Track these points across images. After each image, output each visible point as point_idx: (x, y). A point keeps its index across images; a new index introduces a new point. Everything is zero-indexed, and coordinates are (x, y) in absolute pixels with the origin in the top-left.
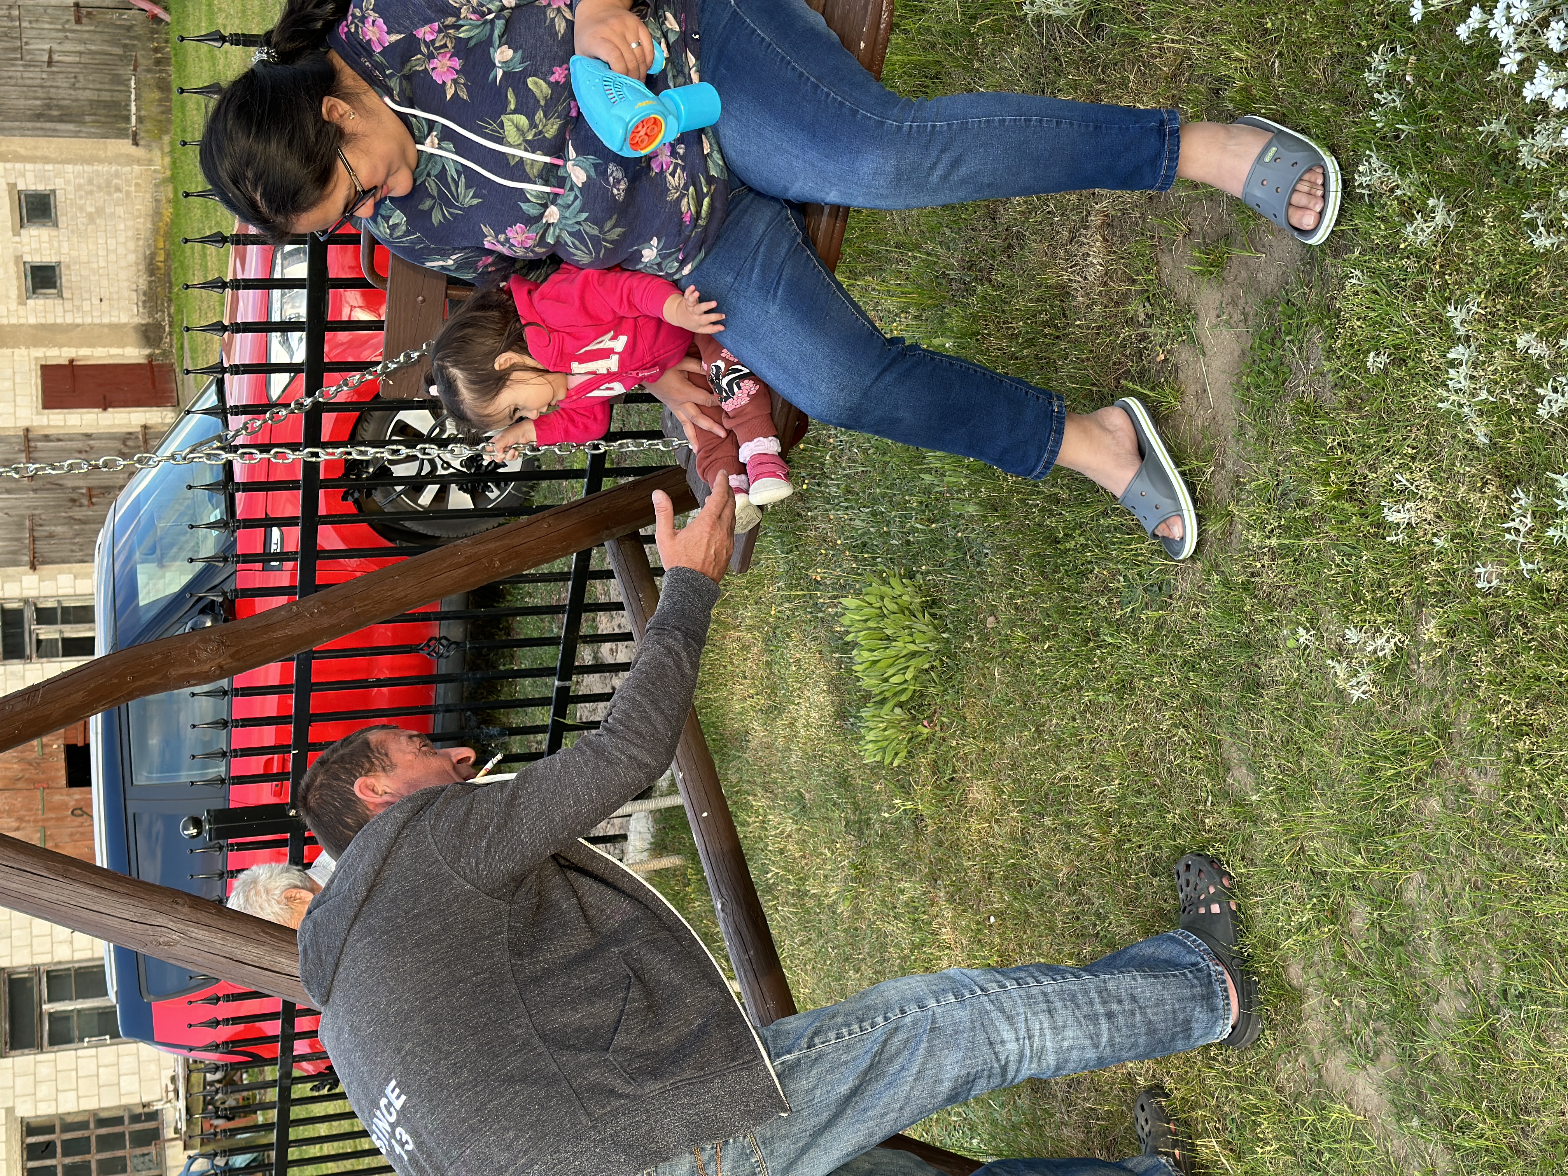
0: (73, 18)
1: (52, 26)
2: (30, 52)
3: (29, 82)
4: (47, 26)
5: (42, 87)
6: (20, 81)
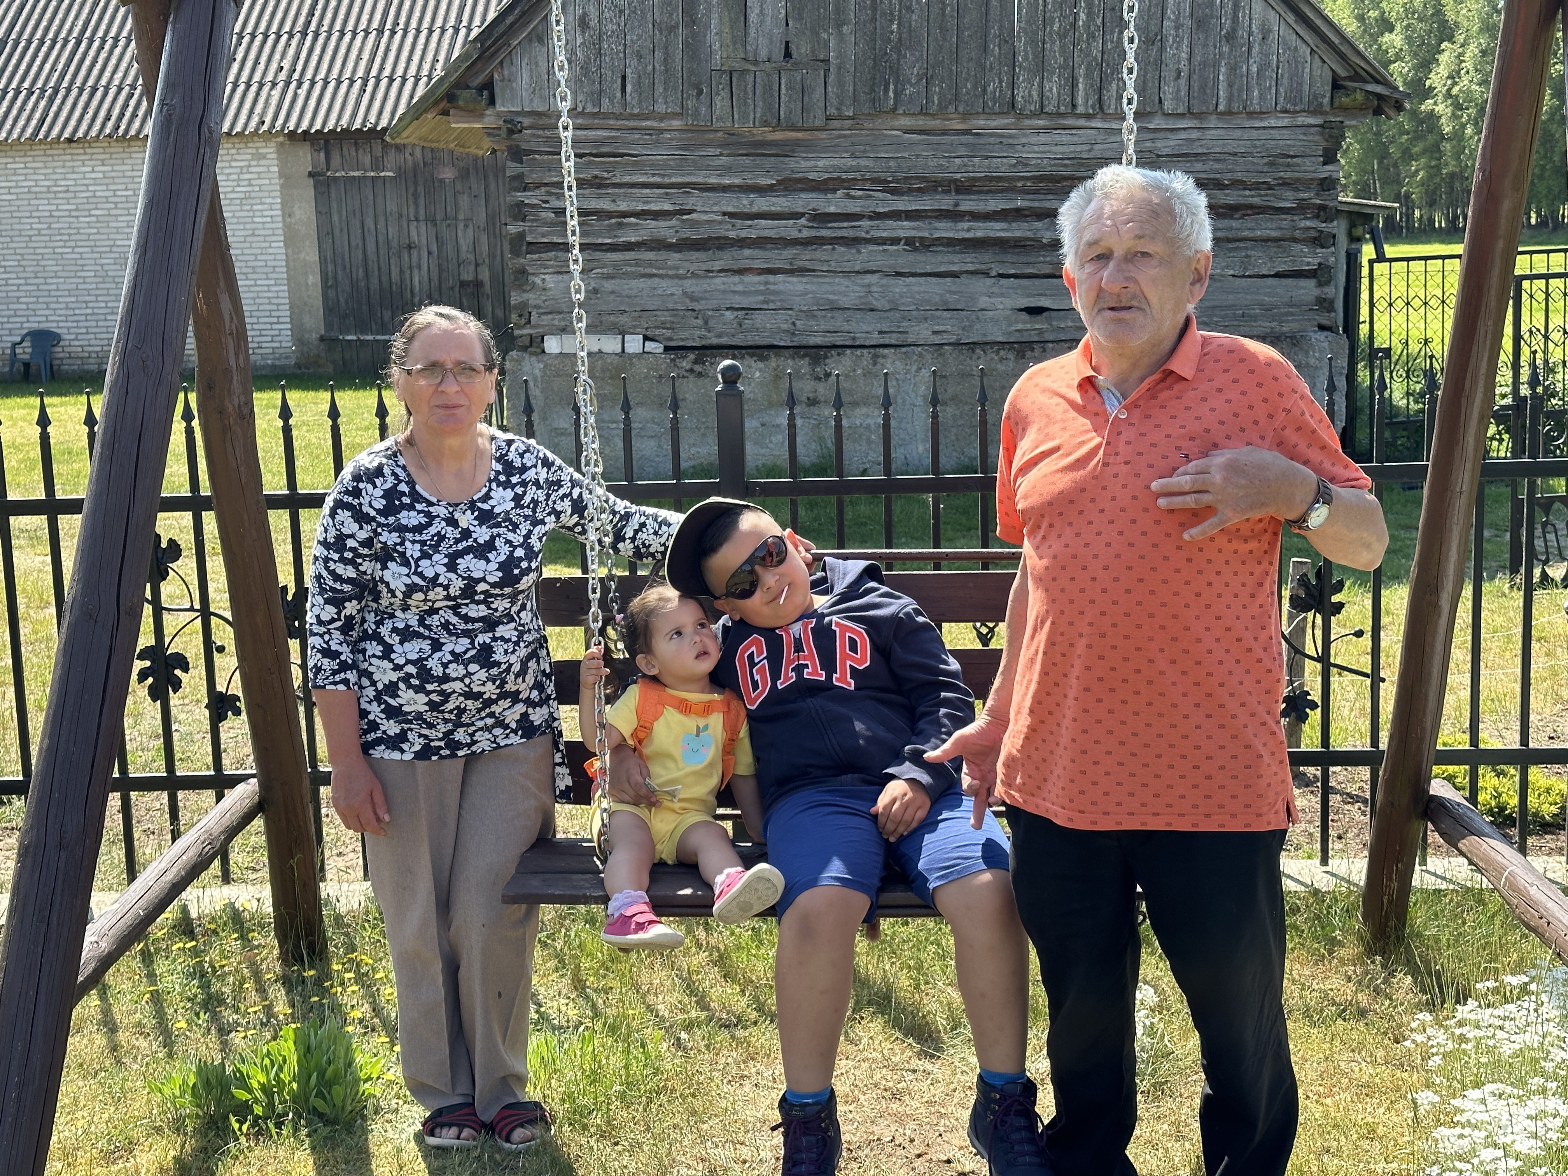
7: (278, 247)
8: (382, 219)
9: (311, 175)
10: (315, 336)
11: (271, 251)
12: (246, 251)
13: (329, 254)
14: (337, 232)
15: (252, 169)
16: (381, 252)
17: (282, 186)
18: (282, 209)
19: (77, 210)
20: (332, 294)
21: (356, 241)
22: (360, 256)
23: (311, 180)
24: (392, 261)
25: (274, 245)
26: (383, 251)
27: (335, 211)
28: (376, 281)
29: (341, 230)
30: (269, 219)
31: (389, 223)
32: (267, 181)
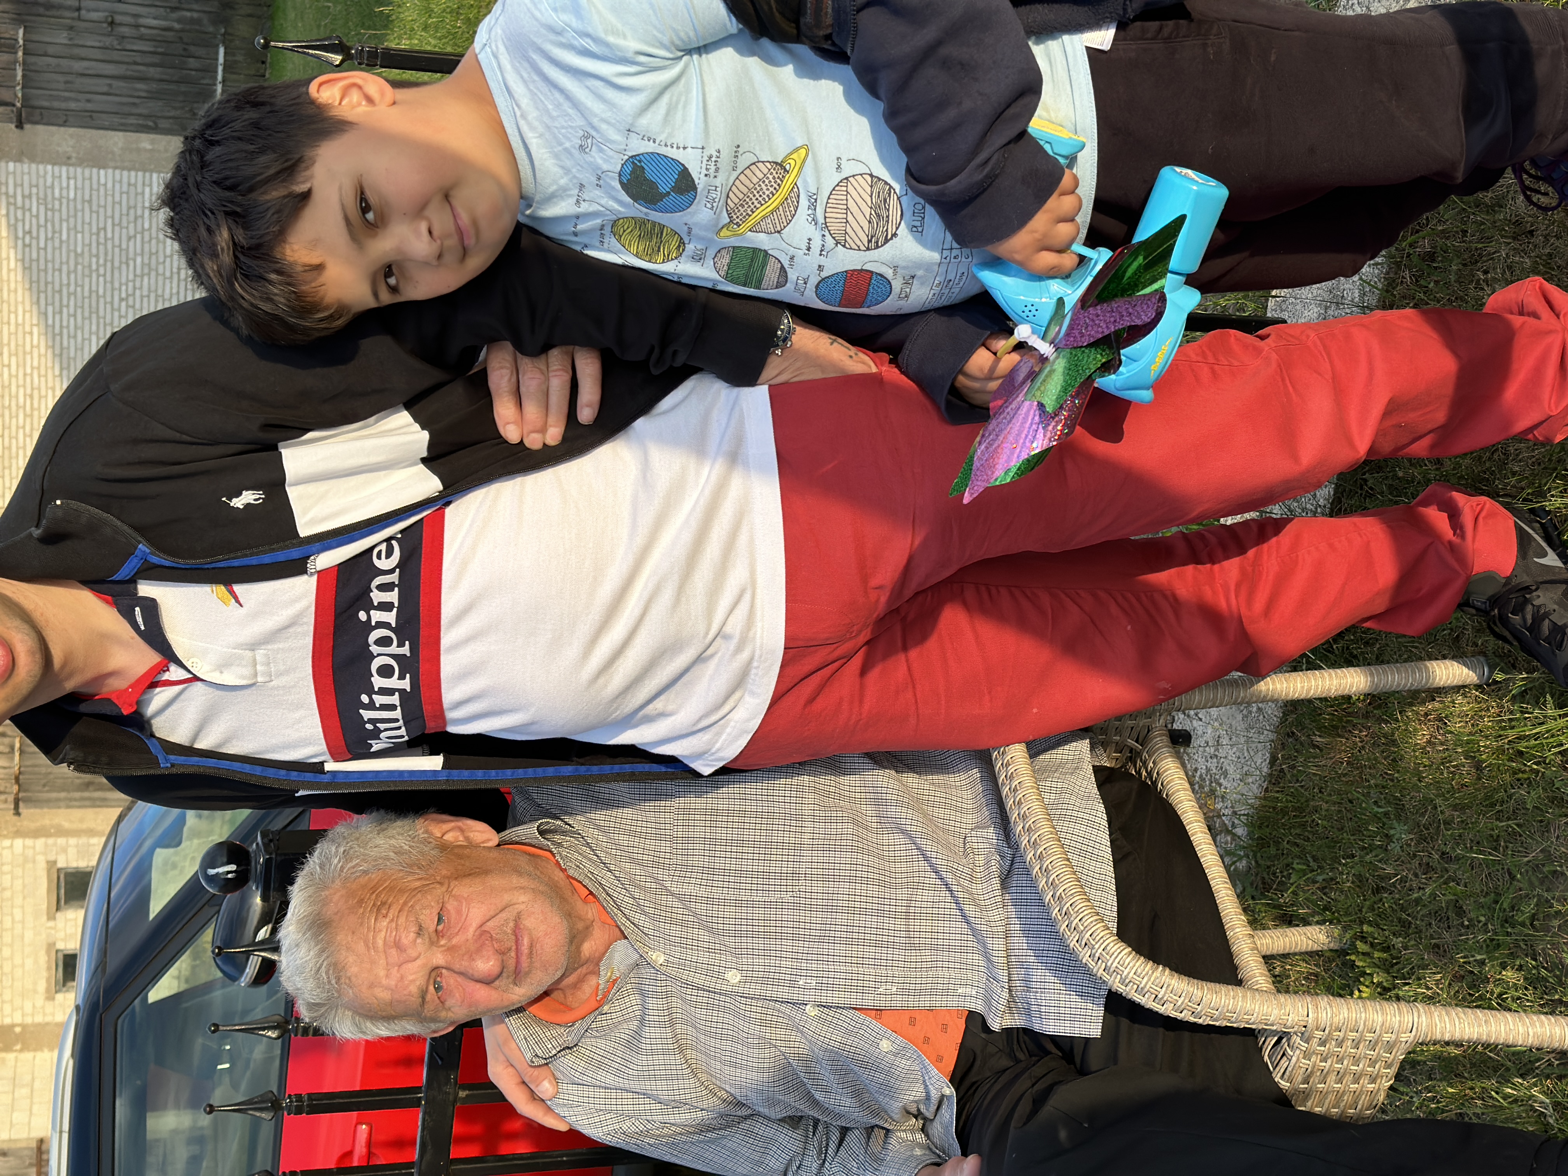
7: (105, 176)
8: (77, 51)
9: (20, 126)
11: (110, 185)
12: (109, 213)
13: (116, 120)
14: (89, 106)
15: (11, 191)
16: (118, 58)
17: (33, 159)
18: (61, 164)
20: (164, 124)
21: (101, 85)
22: (121, 84)
23: (27, 127)
24: (129, 47)
25: (102, 181)
26: (116, 55)
27: (63, 105)
28: (151, 69)
29: (88, 101)
30: (72, 182)
31: (81, 43)
32: (26, 177)
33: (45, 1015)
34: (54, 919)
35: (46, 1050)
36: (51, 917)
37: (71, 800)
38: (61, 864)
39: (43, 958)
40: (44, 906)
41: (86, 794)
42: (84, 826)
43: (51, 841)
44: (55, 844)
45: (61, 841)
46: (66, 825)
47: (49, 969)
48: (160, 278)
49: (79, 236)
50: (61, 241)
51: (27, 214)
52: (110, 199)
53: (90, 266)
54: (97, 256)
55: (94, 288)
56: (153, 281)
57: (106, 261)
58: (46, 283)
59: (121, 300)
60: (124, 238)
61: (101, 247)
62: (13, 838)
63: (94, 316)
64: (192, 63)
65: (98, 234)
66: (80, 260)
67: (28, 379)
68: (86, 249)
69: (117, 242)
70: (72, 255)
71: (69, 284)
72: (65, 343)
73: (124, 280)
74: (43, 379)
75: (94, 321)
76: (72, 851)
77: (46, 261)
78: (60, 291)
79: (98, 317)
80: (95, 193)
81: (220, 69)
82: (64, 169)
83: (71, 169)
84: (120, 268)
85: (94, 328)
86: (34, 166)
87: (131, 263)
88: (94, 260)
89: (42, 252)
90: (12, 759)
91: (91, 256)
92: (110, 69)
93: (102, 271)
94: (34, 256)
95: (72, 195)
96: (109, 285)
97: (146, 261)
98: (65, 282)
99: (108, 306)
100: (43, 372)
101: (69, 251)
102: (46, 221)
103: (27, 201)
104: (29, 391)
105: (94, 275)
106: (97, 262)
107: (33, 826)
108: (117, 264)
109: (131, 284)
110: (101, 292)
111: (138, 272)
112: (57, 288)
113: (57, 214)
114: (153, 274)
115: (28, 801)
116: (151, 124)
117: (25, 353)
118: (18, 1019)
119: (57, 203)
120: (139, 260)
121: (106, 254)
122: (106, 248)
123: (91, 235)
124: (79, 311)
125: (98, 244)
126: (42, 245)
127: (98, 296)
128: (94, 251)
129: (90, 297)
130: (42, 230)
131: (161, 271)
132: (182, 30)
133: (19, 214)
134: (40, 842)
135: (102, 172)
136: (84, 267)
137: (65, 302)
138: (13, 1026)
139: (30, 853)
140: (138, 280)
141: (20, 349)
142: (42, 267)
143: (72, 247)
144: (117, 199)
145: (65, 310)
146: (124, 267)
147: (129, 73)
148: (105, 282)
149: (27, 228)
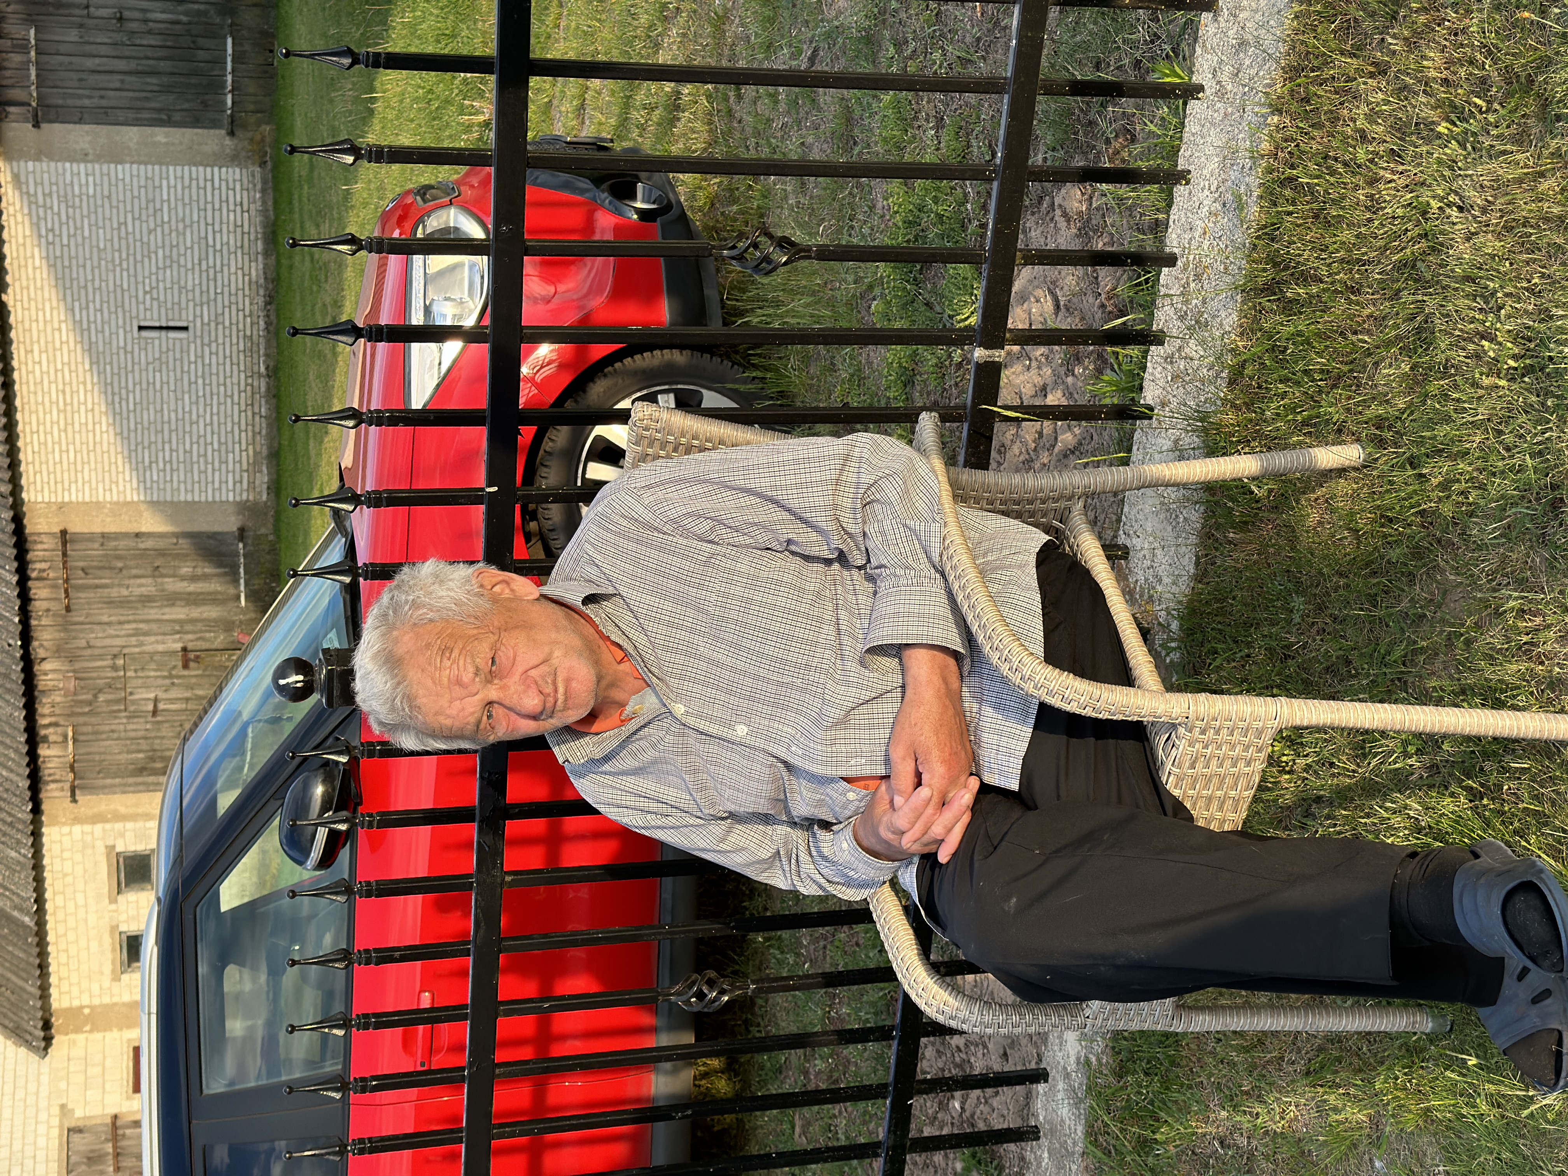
0: (180, 664)
1: (159, 674)
2: (134, 702)
3: (133, 734)
4: (152, 674)
5: (146, 738)
6: (123, 734)
7: (123, 171)
8: (88, 48)
9: (36, 125)
10: (228, 141)
11: (127, 180)
12: (129, 208)
13: (131, 115)
14: (104, 103)
15: (32, 191)
16: (127, 53)
17: (51, 158)
18: (78, 161)
19: (84, 383)
20: (177, 117)
21: (115, 81)
22: (132, 79)
23: (43, 125)
24: (138, 42)
25: (120, 176)
26: (127, 51)
27: (79, 103)
28: (162, 63)
29: (102, 97)
30: (91, 179)
31: (92, 40)
32: (46, 176)
33: (112, 995)
34: (116, 901)
35: (115, 1030)
36: (113, 901)
37: (125, 785)
38: (119, 849)
39: (107, 941)
40: (106, 890)
41: (140, 779)
42: (140, 811)
43: (108, 826)
44: (113, 829)
45: (119, 826)
46: (123, 810)
47: (113, 950)
48: (182, 270)
49: (101, 231)
50: (84, 238)
51: (49, 212)
52: (128, 193)
53: (113, 261)
54: (119, 251)
55: (118, 283)
56: (175, 273)
57: (128, 255)
58: (71, 280)
59: (145, 293)
60: (145, 231)
61: (123, 242)
62: (73, 824)
63: (120, 310)
64: (202, 55)
65: (119, 229)
66: (103, 256)
67: (59, 374)
68: (109, 244)
69: (138, 237)
70: (95, 250)
71: (93, 280)
72: (94, 339)
73: (147, 274)
74: (74, 375)
75: (120, 315)
76: (129, 835)
77: (70, 258)
78: (86, 287)
79: (124, 312)
80: (113, 188)
81: (229, 59)
82: (82, 166)
83: (89, 165)
84: (142, 262)
85: (121, 322)
86: (52, 164)
87: (153, 256)
88: (117, 254)
89: (66, 249)
90: (66, 747)
91: (113, 251)
92: (121, 65)
93: (125, 265)
94: (58, 254)
95: (91, 192)
96: (132, 279)
97: (168, 253)
98: (90, 277)
99: (133, 300)
100: (73, 367)
101: (91, 247)
102: (68, 218)
103: (48, 200)
104: (61, 387)
105: (118, 269)
106: (120, 257)
107: (90, 812)
108: (139, 258)
109: (154, 277)
110: (125, 286)
111: (161, 265)
112: (82, 284)
113: (78, 211)
114: (175, 266)
115: (83, 788)
116: (165, 117)
117: (54, 349)
118: (86, 1001)
119: (77, 200)
120: (160, 253)
121: (128, 249)
122: (128, 243)
123: (112, 229)
124: (105, 305)
125: (120, 238)
126: (65, 242)
127: (123, 290)
128: (116, 247)
129: (115, 291)
130: (64, 227)
131: (182, 262)
132: (190, 23)
133: (41, 211)
134: (98, 828)
135: (119, 167)
136: (107, 262)
137: (91, 297)
138: (82, 1007)
139: (88, 838)
140: (161, 272)
141: (50, 346)
142: (66, 263)
143: (94, 243)
144: (136, 194)
145: (91, 305)
146: (146, 260)
147: (140, 68)
148: (129, 276)
149: (49, 226)
